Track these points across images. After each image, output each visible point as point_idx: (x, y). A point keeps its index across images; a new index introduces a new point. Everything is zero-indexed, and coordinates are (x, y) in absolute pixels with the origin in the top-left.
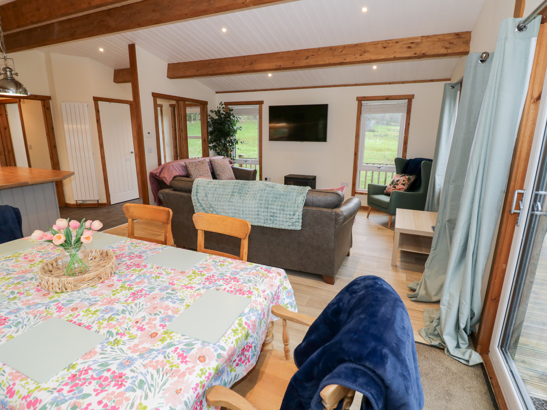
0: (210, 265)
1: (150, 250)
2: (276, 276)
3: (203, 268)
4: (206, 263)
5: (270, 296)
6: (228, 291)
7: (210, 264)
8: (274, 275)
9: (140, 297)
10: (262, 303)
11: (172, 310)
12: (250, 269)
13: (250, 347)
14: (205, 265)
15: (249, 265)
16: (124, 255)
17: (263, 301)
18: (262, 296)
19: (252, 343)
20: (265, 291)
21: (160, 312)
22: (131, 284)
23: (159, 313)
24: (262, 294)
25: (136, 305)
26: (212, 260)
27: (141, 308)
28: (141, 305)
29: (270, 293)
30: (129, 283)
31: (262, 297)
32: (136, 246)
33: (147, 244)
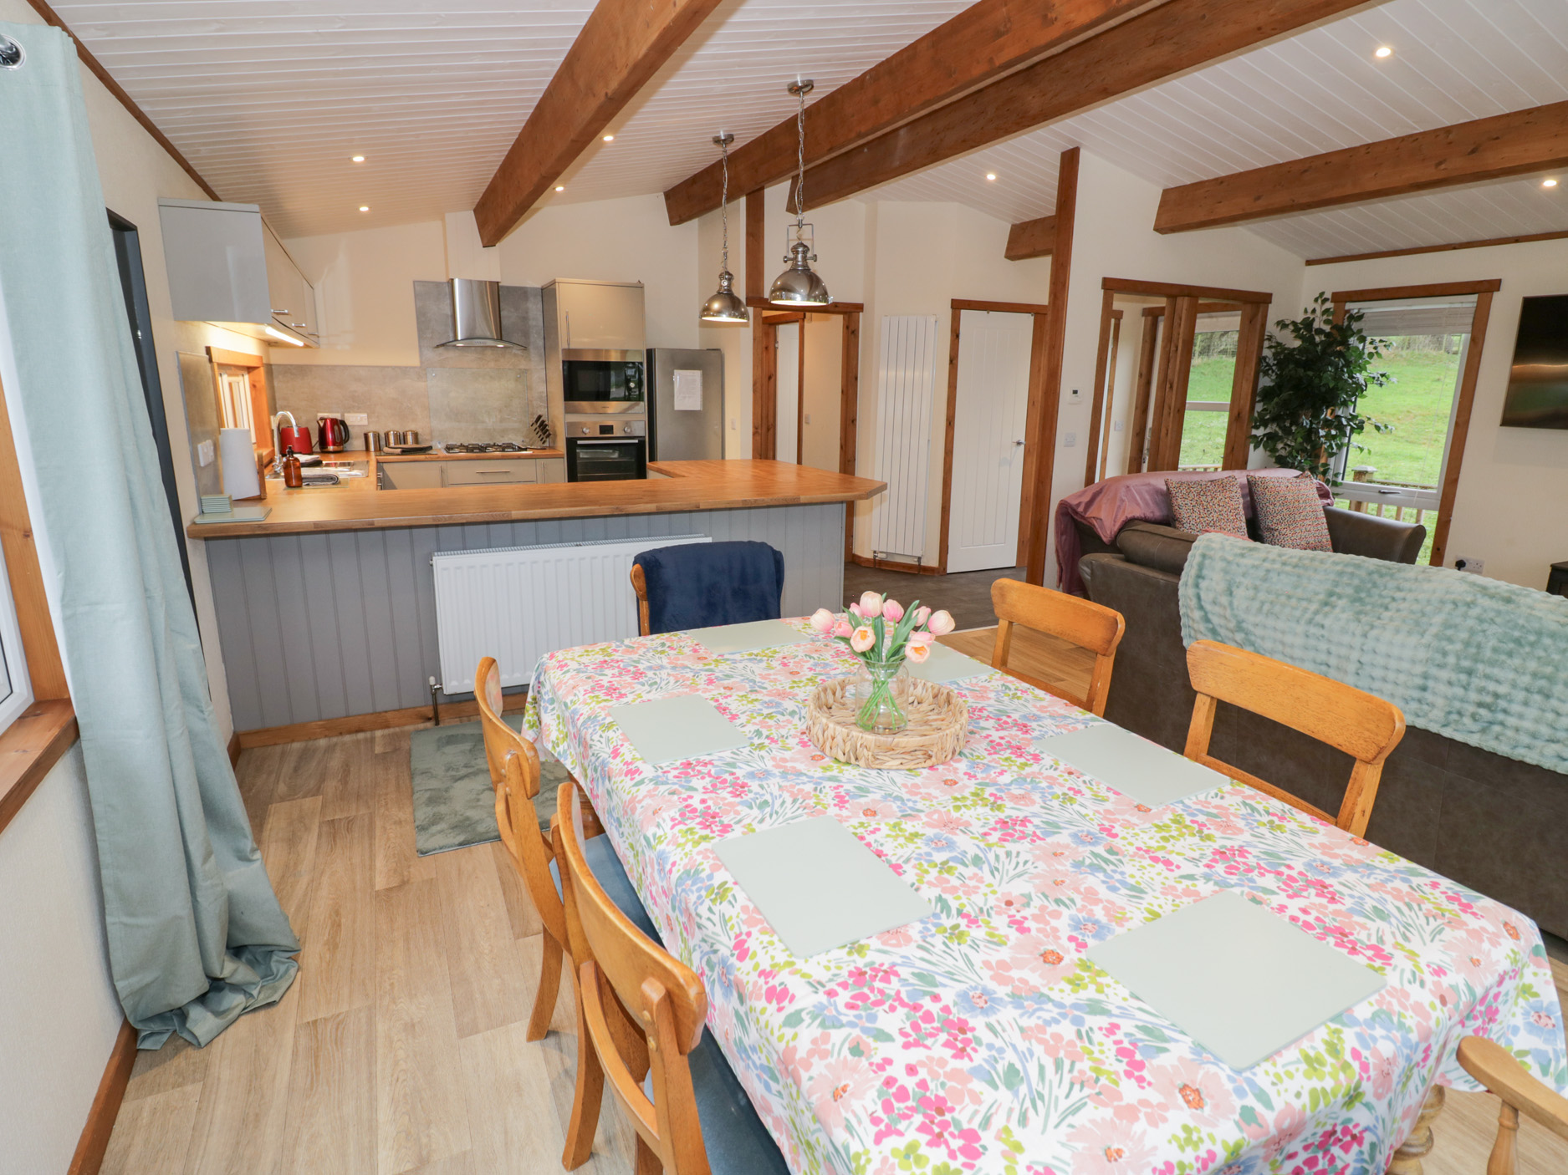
0: (1234, 815)
1: (1052, 717)
2: (1497, 935)
3: (1208, 814)
4: (1217, 801)
5: (1464, 999)
6: (1294, 919)
7: (1232, 810)
8: (1491, 928)
9: (1021, 838)
10: (1428, 1008)
11: (1105, 908)
12: (1386, 875)
13: (1359, 1140)
14: (1216, 807)
15: (1379, 858)
16: (985, 713)
17: (1432, 1005)
18: (1429, 985)
19: (1366, 1129)
20: (1445, 974)
21: (1072, 901)
22: (999, 794)
23: (1067, 902)
24: (1429, 979)
25: (1008, 854)
26: (1239, 799)
27: (1020, 868)
28: (1021, 860)
29: (1462, 987)
30: (992, 790)
31: (1430, 990)
32: (1014, 696)
33: (1044, 699)
